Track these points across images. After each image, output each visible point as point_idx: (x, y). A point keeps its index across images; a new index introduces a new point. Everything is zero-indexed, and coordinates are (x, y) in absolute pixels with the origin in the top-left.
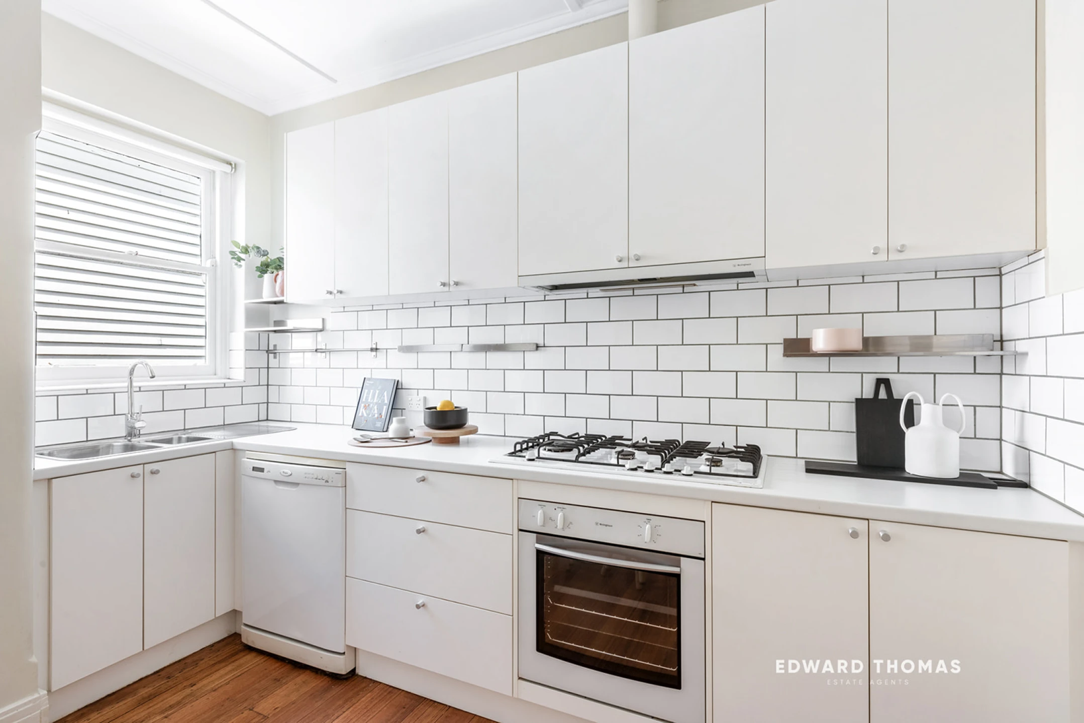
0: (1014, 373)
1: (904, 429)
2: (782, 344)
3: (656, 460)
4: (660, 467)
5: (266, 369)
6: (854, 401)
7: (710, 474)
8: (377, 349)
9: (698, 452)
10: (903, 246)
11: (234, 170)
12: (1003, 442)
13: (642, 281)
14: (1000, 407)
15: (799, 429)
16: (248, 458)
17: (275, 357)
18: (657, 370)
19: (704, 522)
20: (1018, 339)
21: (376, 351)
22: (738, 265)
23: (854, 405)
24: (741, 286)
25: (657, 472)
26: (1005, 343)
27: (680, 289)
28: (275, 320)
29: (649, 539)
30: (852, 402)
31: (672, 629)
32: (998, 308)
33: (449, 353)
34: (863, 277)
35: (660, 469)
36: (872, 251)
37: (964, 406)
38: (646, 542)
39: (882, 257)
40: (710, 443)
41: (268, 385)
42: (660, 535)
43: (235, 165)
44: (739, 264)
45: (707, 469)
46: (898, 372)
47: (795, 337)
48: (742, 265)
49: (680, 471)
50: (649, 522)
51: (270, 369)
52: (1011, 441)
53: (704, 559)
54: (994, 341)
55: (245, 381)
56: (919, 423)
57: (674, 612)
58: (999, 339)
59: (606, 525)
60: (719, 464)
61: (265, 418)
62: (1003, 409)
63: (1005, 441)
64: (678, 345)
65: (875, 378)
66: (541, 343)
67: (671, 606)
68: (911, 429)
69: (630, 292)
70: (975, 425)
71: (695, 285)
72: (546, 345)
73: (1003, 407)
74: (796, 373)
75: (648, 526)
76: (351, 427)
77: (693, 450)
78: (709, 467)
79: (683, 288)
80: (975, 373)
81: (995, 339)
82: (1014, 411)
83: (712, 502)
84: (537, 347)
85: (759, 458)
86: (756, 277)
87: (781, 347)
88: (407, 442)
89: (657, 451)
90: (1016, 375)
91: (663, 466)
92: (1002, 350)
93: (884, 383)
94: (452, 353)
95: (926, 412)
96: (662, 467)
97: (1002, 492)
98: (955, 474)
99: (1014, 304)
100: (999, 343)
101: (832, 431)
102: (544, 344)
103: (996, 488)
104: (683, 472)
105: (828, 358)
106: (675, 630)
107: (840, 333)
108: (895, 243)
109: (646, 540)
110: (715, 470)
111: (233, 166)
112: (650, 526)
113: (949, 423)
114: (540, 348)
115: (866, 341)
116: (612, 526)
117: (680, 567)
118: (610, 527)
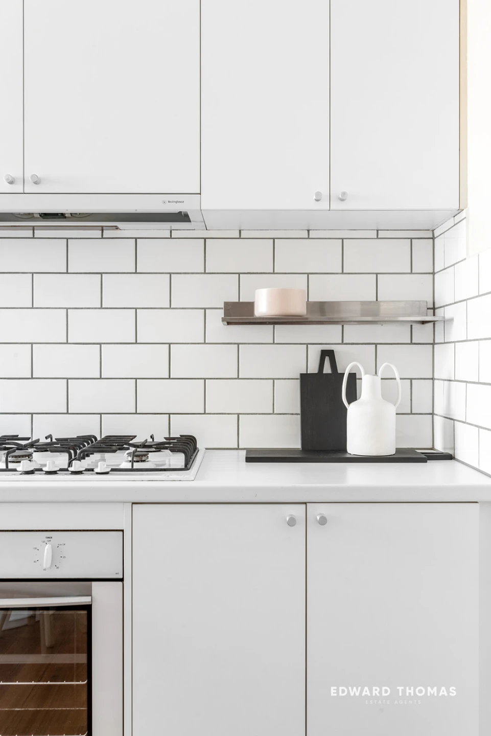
0: (443, 342)
1: (345, 404)
2: (222, 308)
3: (61, 459)
4: (66, 467)
6: (299, 377)
7: (132, 470)
9: (118, 445)
10: (344, 194)
12: (435, 416)
13: (46, 216)
14: (432, 379)
15: (241, 414)
18: (67, 343)
19: (123, 531)
20: (447, 305)
22: (169, 202)
23: (299, 381)
24: (175, 234)
25: (61, 474)
26: (436, 311)
27: (98, 233)
29: (49, 565)
30: (297, 379)
31: (81, 683)
32: (432, 273)
34: (308, 231)
35: (67, 470)
36: (314, 197)
37: (401, 379)
38: (45, 570)
39: (324, 205)
40: (135, 436)
42: (64, 557)
44: (170, 200)
45: (129, 466)
46: (342, 343)
47: (238, 301)
48: (173, 202)
49: (92, 470)
50: (50, 541)
52: (441, 414)
53: (122, 580)
54: (428, 309)
56: (359, 398)
57: (82, 658)
58: (432, 307)
60: (144, 458)
62: (436, 381)
63: (436, 415)
64: (95, 308)
65: (320, 350)
67: (78, 652)
68: (353, 404)
69: (29, 233)
70: (411, 400)
71: (117, 228)
73: (435, 379)
74: (238, 344)
75: (48, 547)
77: (112, 444)
78: (131, 463)
79: (102, 230)
80: (411, 343)
81: (428, 307)
82: (443, 381)
83: (133, 503)
85: (195, 451)
86: (192, 222)
87: (221, 313)
89: (63, 448)
90: (445, 343)
91: (70, 464)
92: (434, 315)
93: (328, 356)
95: (366, 385)
96: (69, 467)
97: (431, 464)
98: (390, 451)
99: (443, 268)
100: (432, 310)
101: (275, 414)
103: (426, 462)
104: (96, 470)
105: (272, 326)
106: (86, 682)
107: (284, 295)
108: (337, 191)
109: (44, 566)
110: (137, 465)
112: (50, 546)
113: (387, 396)
115: (311, 306)
117: (91, 595)
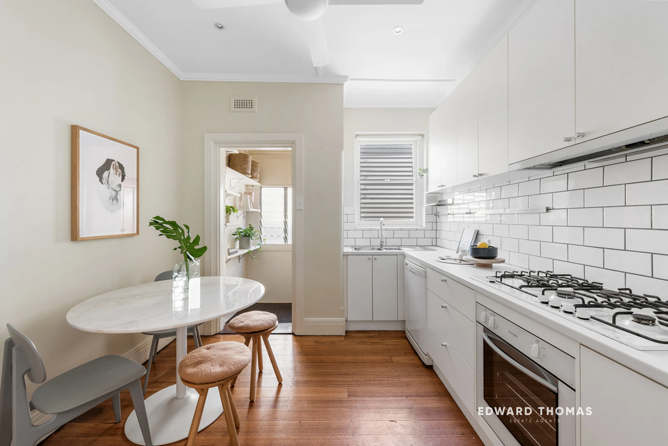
5: (436, 223)
8: (470, 213)
11: (423, 137)
16: (407, 260)
17: (438, 217)
19: (574, 358)
21: (470, 214)
28: (439, 200)
33: (500, 215)
41: (436, 230)
43: (424, 135)
50: (538, 343)
51: (437, 223)
53: (574, 390)
55: (425, 228)
59: (514, 335)
61: (435, 245)
66: (550, 206)
69: (623, 159)
72: (554, 208)
76: (456, 252)
83: (581, 344)
84: (548, 210)
88: (460, 262)
94: (501, 214)
102: (553, 208)
111: (423, 136)
114: (549, 210)
116: (517, 337)
118: (516, 337)
